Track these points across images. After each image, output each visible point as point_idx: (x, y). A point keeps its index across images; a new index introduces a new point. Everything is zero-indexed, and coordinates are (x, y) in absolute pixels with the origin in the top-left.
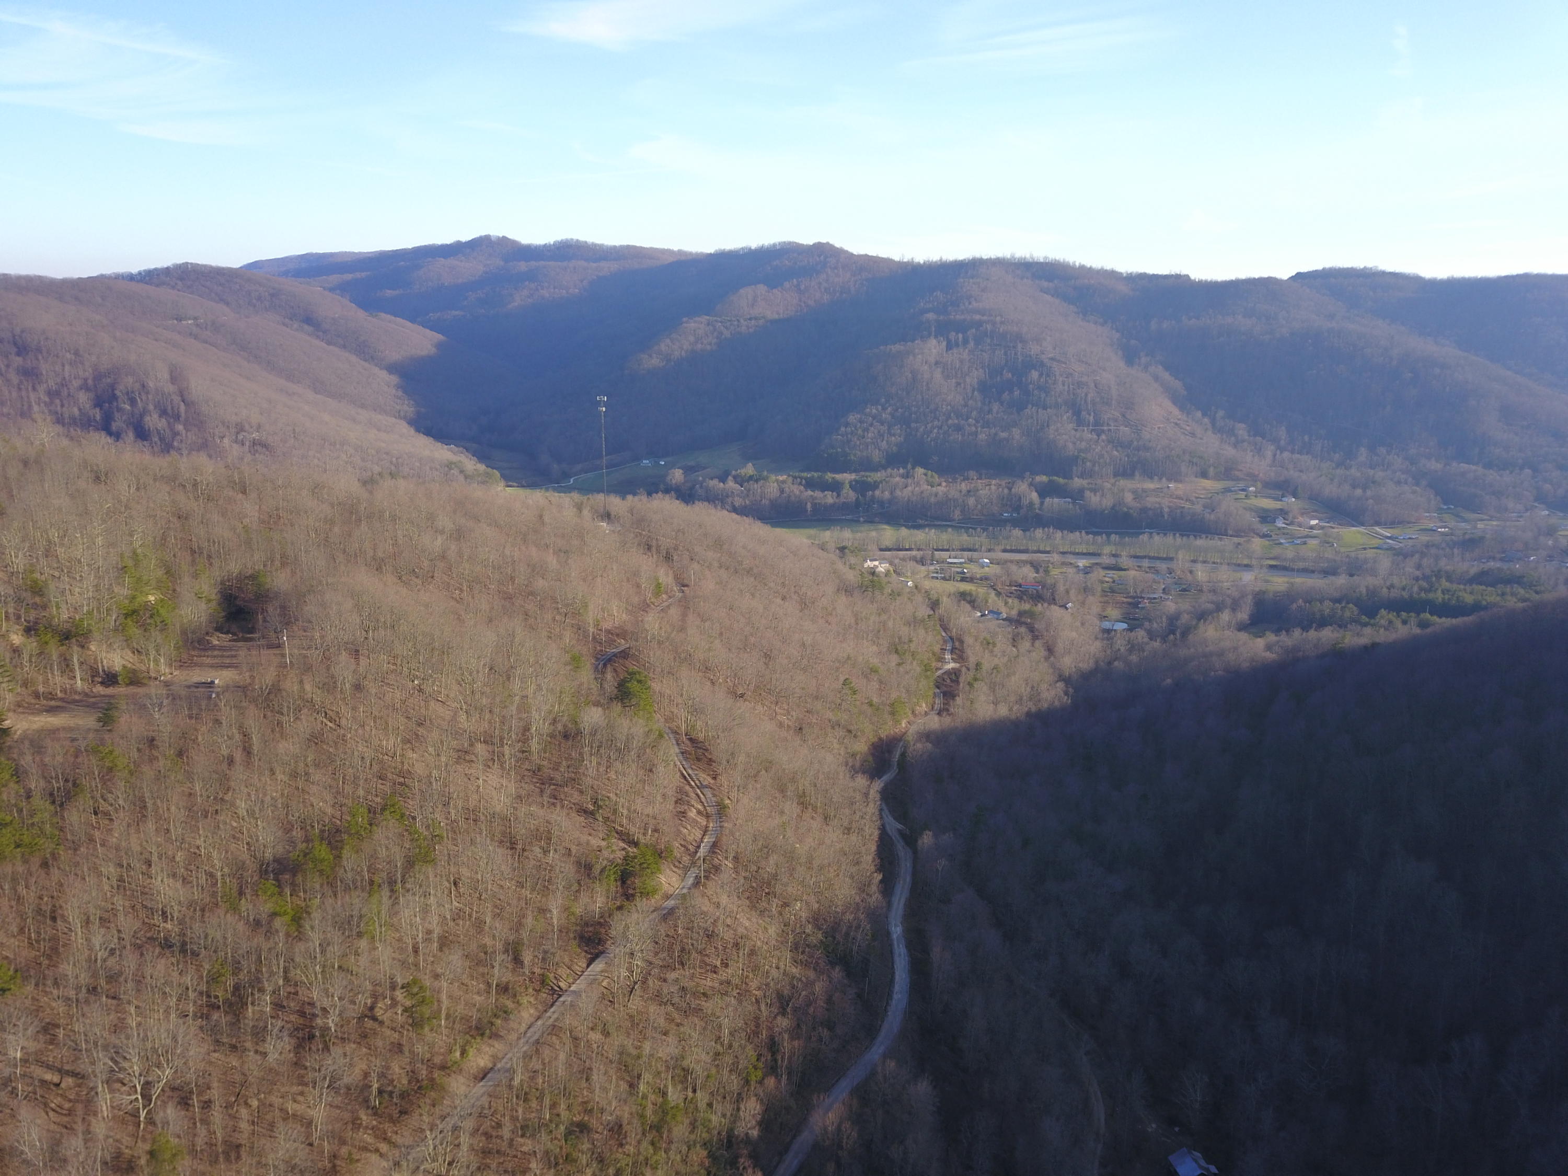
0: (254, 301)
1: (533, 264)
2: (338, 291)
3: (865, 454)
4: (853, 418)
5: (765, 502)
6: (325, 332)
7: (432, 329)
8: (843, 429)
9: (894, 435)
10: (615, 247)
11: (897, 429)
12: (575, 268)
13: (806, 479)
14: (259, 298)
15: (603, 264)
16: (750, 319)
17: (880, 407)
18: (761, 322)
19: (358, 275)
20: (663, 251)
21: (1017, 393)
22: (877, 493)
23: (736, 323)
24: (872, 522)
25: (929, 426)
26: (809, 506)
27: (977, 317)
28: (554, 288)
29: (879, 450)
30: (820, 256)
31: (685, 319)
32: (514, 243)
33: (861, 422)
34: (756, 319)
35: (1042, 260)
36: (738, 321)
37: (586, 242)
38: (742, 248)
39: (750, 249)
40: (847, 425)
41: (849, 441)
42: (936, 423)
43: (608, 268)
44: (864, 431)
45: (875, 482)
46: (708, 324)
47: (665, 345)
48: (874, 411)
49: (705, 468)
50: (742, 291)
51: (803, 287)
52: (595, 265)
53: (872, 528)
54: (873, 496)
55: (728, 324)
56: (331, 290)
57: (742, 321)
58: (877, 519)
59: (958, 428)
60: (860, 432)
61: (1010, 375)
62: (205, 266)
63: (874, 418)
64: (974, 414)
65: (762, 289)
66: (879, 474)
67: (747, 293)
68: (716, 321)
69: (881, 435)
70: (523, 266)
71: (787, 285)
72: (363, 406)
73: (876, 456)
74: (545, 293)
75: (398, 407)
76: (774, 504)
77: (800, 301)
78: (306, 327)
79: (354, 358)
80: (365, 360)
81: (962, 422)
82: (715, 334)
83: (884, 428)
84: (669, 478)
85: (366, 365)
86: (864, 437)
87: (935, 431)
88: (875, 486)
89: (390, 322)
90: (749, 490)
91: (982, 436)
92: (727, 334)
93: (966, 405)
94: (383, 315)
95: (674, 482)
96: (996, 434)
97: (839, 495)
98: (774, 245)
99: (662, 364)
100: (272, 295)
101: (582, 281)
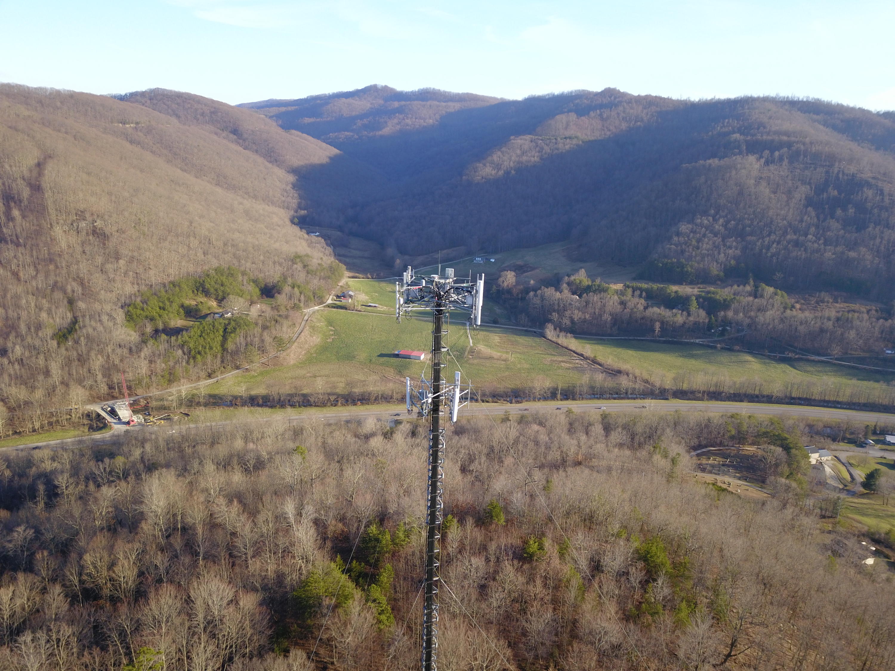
0: (199, 116)
1: (403, 103)
2: (274, 118)
3: (701, 266)
4: (684, 227)
5: (607, 317)
6: (244, 140)
7: (330, 144)
8: (675, 239)
9: (730, 247)
10: (459, 94)
11: (731, 242)
12: (430, 106)
13: (647, 291)
14: (203, 114)
15: (450, 104)
16: (565, 138)
17: (711, 219)
18: (575, 141)
19: (290, 108)
20: (491, 98)
21: (851, 211)
22: (730, 314)
23: (554, 141)
24: (730, 350)
25: (767, 240)
26: (657, 325)
27: (785, 138)
28: (416, 119)
29: (718, 263)
30: (610, 97)
31: (512, 137)
32: (392, 90)
33: (693, 231)
34: (570, 138)
35: (805, 100)
36: (556, 139)
37: (439, 90)
38: (548, 95)
39: (554, 95)
40: (678, 234)
41: (683, 252)
42: (773, 237)
43: (454, 107)
44: (699, 241)
45: (725, 300)
46: (531, 141)
47: (496, 157)
48: (706, 222)
49: (533, 269)
50: (558, 117)
51: (605, 116)
52: (444, 104)
53: (734, 358)
54: (725, 316)
55: (548, 141)
56: (271, 117)
57: (559, 139)
58: (737, 348)
59: (797, 244)
60: (694, 242)
61: (836, 193)
62: (171, 91)
63: (707, 228)
64: (812, 230)
65: (573, 116)
66: (727, 290)
67: (561, 119)
68: (538, 139)
69: (717, 247)
70: (396, 104)
71: (592, 114)
72: (255, 197)
73: (715, 270)
74: (409, 121)
75: (283, 199)
76: (616, 320)
77: (603, 126)
78: (231, 136)
79: (260, 160)
80: (270, 162)
81: (802, 238)
82: (537, 149)
83: (718, 240)
84: (501, 279)
85: (270, 165)
86: (698, 248)
87: (775, 245)
88: (725, 305)
89: (297, 136)
90: (587, 303)
91: (828, 255)
92: (547, 149)
93: (801, 221)
94: (293, 131)
95: (505, 284)
96: (843, 253)
97: (689, 315)
98: (571, 92)
99: (493, 172)
100: (212, 113)
101: (435, 115)
